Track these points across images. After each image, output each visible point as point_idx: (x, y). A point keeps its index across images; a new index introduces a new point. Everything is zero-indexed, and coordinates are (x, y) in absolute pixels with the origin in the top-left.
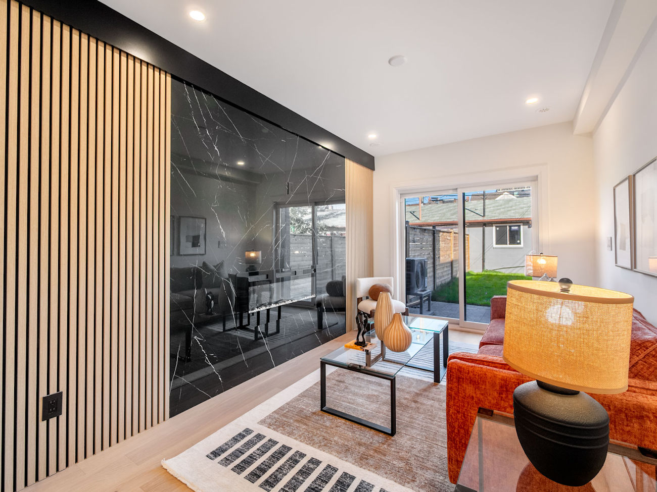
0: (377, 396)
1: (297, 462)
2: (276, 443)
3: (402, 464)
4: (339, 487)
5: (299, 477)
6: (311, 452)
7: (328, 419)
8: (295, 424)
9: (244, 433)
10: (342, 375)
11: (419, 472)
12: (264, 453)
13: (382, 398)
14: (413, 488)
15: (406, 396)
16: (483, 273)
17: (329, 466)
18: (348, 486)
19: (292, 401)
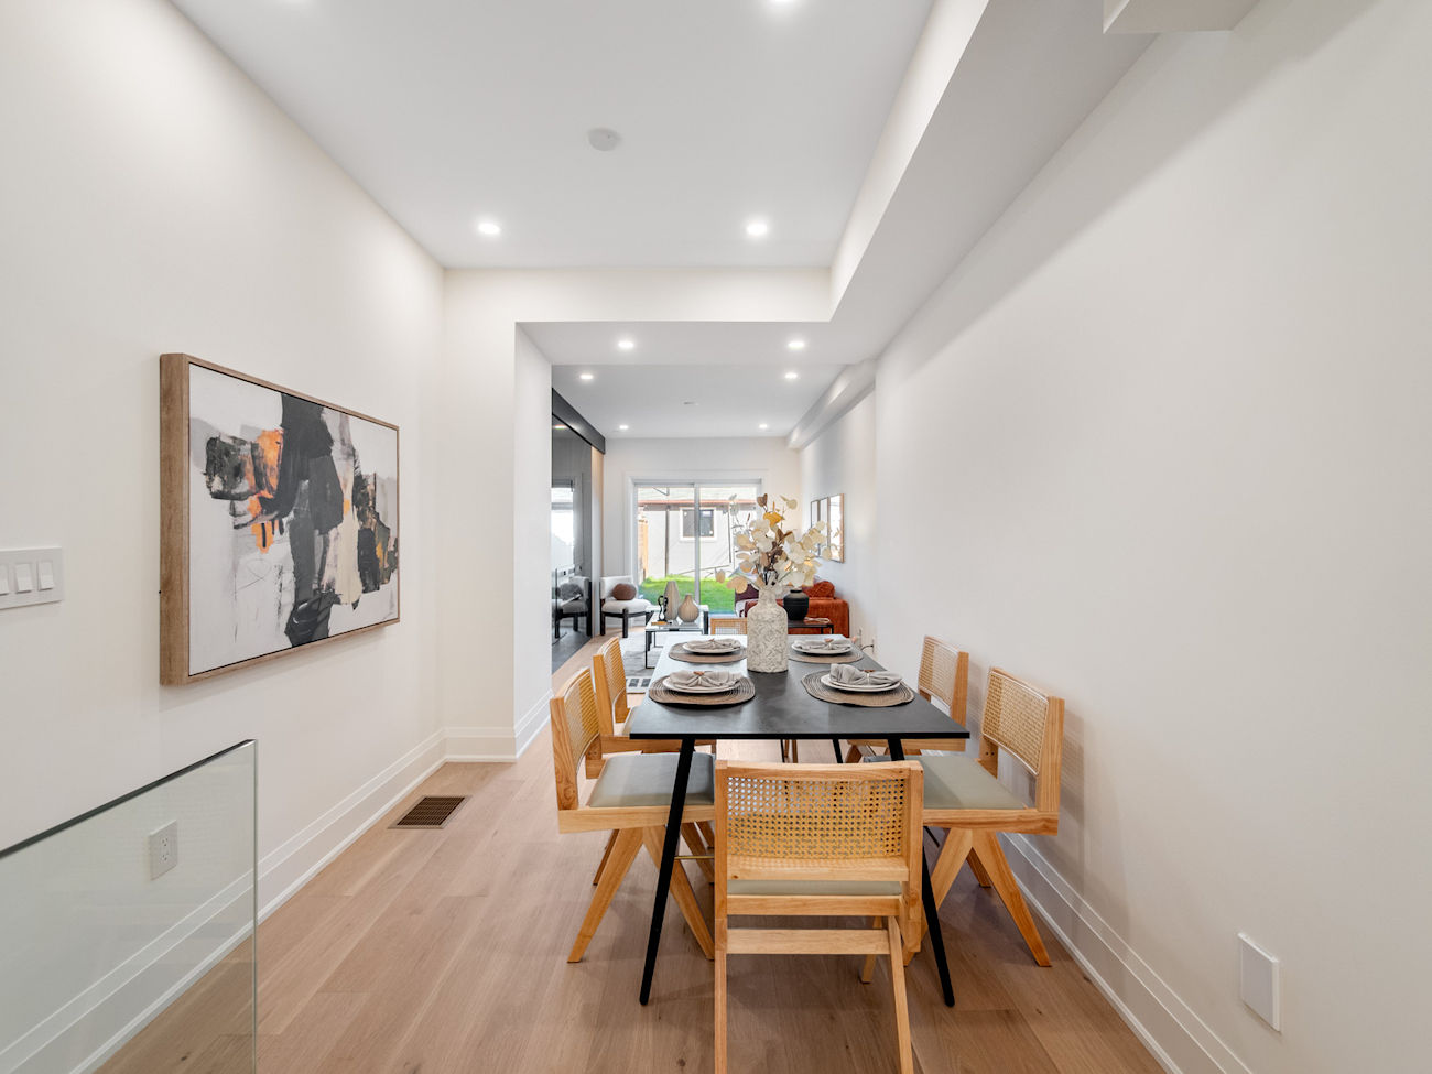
16: (668, 579)
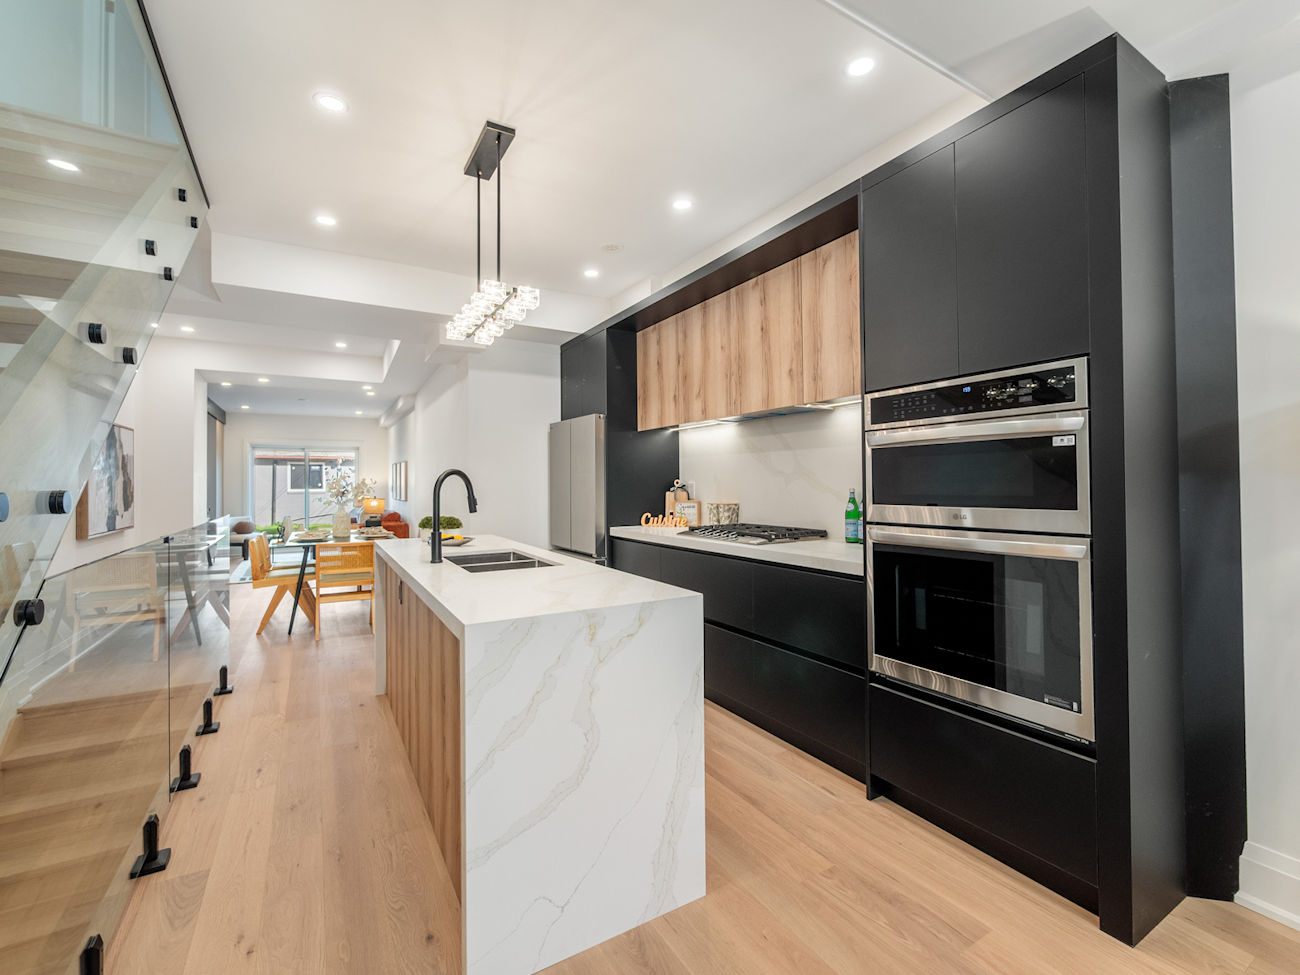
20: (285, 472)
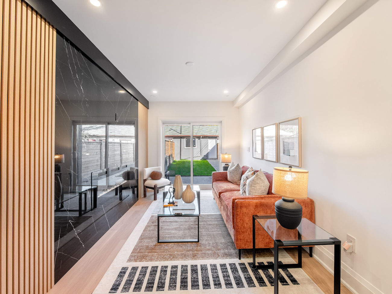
0: (179, 227)
1: (166, 271)
2: (147, 268)
3: (211, 252)
4: (194, 272)
5: (173, 277)
6: (169, 264)
7: (165, 246)
8: (150, 254)
9: (123, 271)
10: (154, 222)
11: (219, 252)
12: (144, 275)
13: (182, 228)
14: (220, 259)
15: (191, 224)
16: (181, 161)
17: (182, 266)
18: (197, 270)
19: (137, 244)
20: (184, 141)
